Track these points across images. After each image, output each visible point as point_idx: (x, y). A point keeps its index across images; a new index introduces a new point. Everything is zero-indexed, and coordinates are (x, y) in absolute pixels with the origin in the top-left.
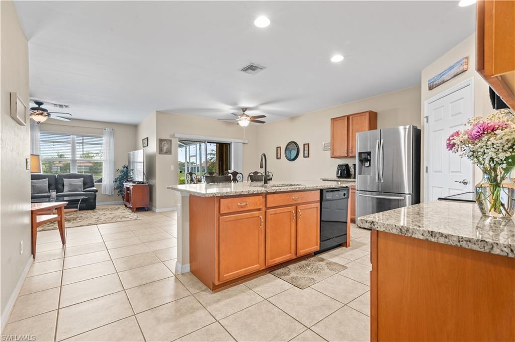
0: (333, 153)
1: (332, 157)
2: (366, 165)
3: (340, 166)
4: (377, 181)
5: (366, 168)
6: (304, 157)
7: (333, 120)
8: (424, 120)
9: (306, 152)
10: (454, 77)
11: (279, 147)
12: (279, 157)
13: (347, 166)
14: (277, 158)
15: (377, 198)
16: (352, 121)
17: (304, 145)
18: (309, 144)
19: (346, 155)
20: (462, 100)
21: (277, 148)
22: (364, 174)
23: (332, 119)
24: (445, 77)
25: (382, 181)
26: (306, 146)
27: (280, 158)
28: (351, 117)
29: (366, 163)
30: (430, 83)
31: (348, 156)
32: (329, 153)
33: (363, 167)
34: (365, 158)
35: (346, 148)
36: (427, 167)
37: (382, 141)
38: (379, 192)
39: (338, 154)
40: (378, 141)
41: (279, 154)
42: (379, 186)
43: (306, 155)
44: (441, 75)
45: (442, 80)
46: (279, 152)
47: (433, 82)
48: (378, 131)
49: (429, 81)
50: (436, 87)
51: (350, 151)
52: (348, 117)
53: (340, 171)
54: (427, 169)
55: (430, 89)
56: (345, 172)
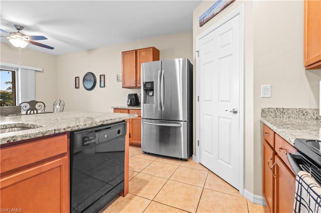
0: (124, 84)
1: (123, 87)
2: (150, 95)
3: (130, 95)
4: (159, 109)
5: (150, 97)
6: (100, 86)
7: (124, 53)
8: (195, 54)
9: (102, 82)
10: (223, 9)
11: (77, 77)
12: (77, 86)
13: (136, 95)
14: (76, 87)
15: (160, 126)
16: (139, 55)
17: (100, 76)
18: (104, 75)
19: (135, 86)
20: (231, 30)
21: (76, 78)
22: (148, 103)
23: (122, 52)
24: (215, 11)
25: (163, 109)
26: (102, 77)
27: (78, 88)
28: (138, 51)
29: (150, 93)
30: (201, 20)
31: (136, 86)
32: (120, 84)
33: (148, 96)
34: (149, 88)
35: (135, 79)
36: (198, 97)
37: (163, 71)
38: (161, 120)
39: (128, 85)
40: (159, 71)
41: (77, 84)
42: (161, 115)
43: (102, 85)
44: (211, 9)
45: (212, 14)
46: (77, 82)
47: (204, 18)
48: (159, 62)
49: (200, 18)
50: (207, 22)
51: (138, 82)
52: (136, 51)
53: (130, 100)
54: (198, 98)
55: (201, 25)
56: (135, 101)
